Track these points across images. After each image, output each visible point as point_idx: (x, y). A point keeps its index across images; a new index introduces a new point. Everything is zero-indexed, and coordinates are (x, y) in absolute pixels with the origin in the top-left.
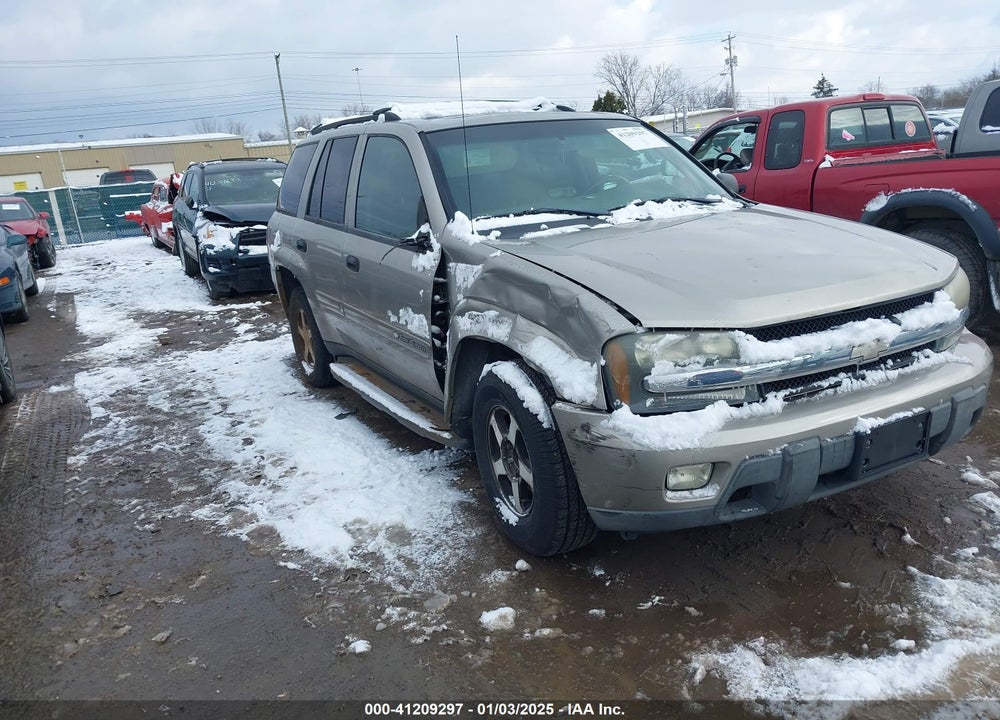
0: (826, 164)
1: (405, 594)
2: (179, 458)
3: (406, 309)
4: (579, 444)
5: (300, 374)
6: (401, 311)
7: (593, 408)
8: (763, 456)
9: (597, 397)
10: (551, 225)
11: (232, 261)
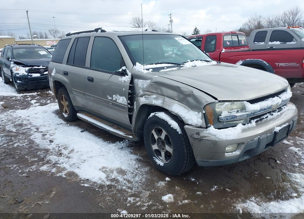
0: (223, 51)
1: (132, 192)
2: (27, 149)
3: (116, 95)
4: (195, 139)
5: (62, 117)
6: (114, 96)
7: (201, 127)
8: (253, 140)
9: (203, 123)
10: (168, 67)
11: (26, 79)
